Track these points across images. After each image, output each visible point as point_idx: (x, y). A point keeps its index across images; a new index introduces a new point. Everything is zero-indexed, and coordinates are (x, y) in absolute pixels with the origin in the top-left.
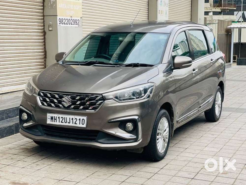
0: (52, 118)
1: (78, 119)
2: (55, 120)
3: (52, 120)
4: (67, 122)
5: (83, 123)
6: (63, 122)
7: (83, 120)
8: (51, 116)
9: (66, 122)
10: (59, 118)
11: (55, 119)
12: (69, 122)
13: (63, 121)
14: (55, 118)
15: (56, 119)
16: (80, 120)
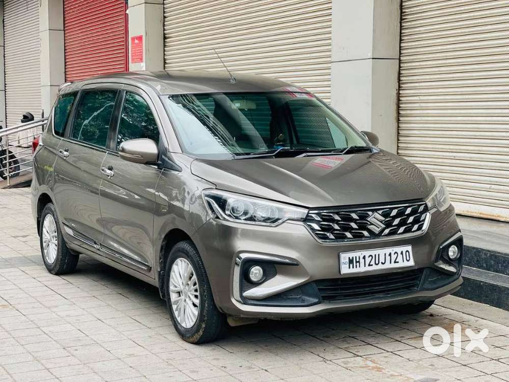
0: (351, 261)
1: (399, 253)
2: (358, 264)
3: (351, 265)
4: (380, 263)
5: (408, 259)
6: (372, 265)
7: (407, 253)
8: (349, 258)
9: (377, 263)
10: (364, 258)
11: (356, 262)
12: (383, 262)
13: (373, 263)
14: (358, 260)
15: (359, 262)
16: (402, 253)
